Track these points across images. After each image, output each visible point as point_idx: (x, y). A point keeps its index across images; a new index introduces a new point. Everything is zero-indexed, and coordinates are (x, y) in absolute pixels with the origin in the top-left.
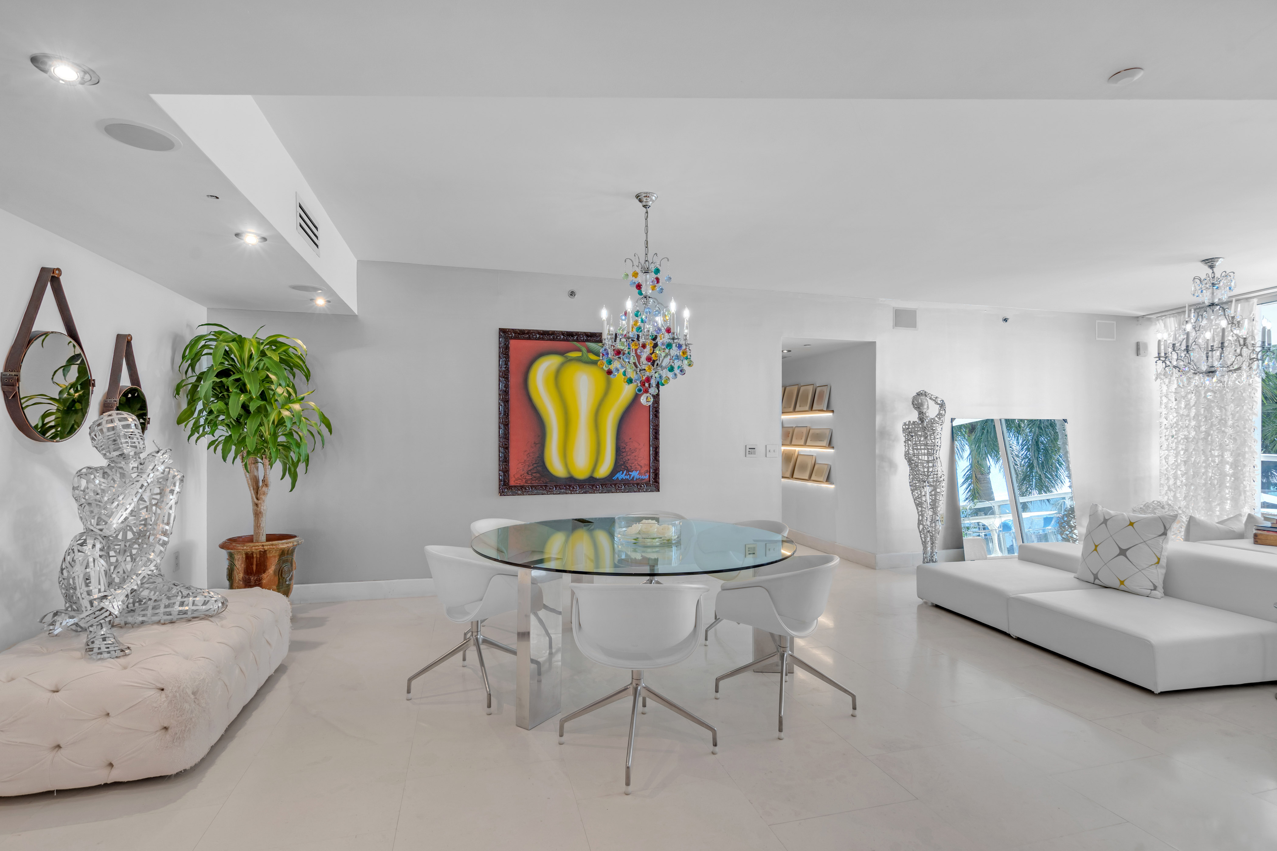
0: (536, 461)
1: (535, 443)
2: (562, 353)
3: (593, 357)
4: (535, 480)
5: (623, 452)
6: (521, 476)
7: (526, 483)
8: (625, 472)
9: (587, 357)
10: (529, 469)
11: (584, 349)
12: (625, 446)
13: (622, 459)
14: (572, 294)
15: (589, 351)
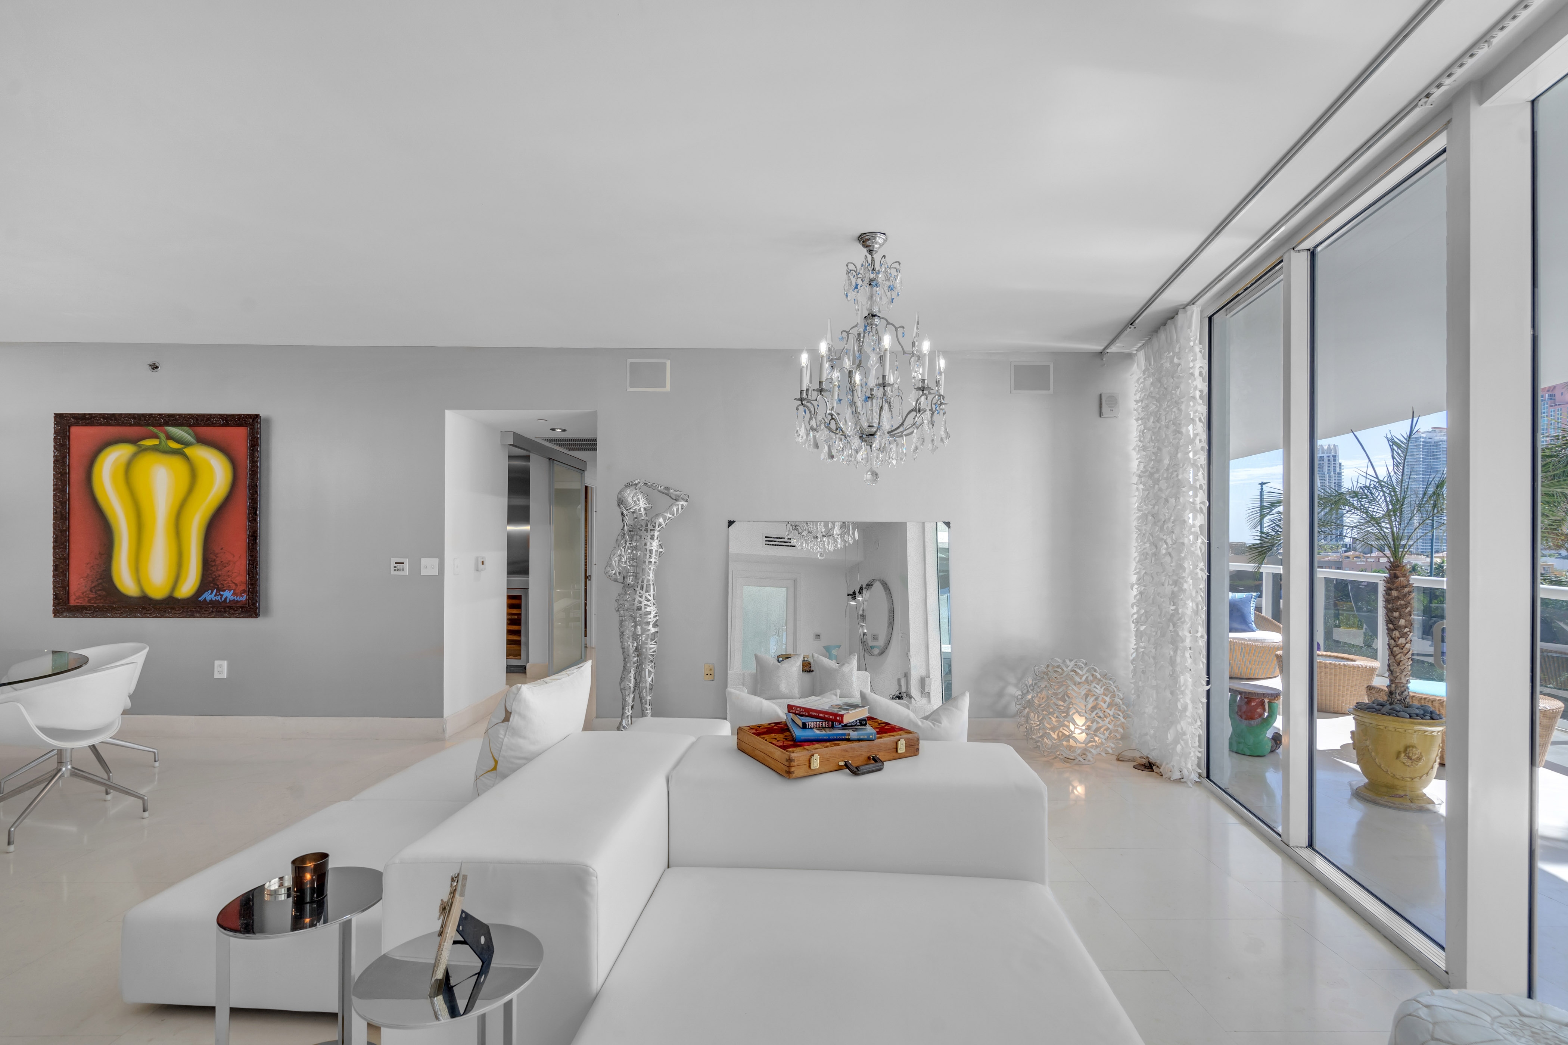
0: (101, 576)
1: (100, 554)
2: (133, 441)
3: (174, 445)
4: (101, 599)
5: (212, 566)
6: (83, 593)
7: (89, 603)
8: (215, 591)
9: (166, 445)
10: (93, 586)
11: (162, 436)
12: (215, 558)
13: (211, 574)
14: (154, 367)
15: (169, 437)
